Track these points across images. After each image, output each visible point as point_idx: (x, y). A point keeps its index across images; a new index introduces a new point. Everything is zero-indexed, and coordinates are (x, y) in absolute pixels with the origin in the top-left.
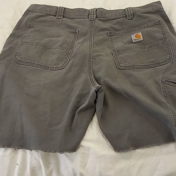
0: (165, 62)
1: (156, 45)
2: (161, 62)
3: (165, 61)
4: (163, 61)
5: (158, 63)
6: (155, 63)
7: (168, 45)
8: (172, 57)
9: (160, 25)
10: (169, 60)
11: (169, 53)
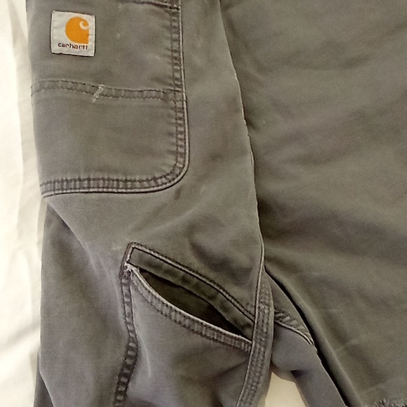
0: (152, 183)
1: (140, 94)
2: (138, 178)
3: (155, 179)
4: (144, 178)
5: (126, 181)
6: (115, 178)
7: (181, 115)
8: (181, 169)
9: (174, 14)
10: (169, 177)
11: (174, 148)
